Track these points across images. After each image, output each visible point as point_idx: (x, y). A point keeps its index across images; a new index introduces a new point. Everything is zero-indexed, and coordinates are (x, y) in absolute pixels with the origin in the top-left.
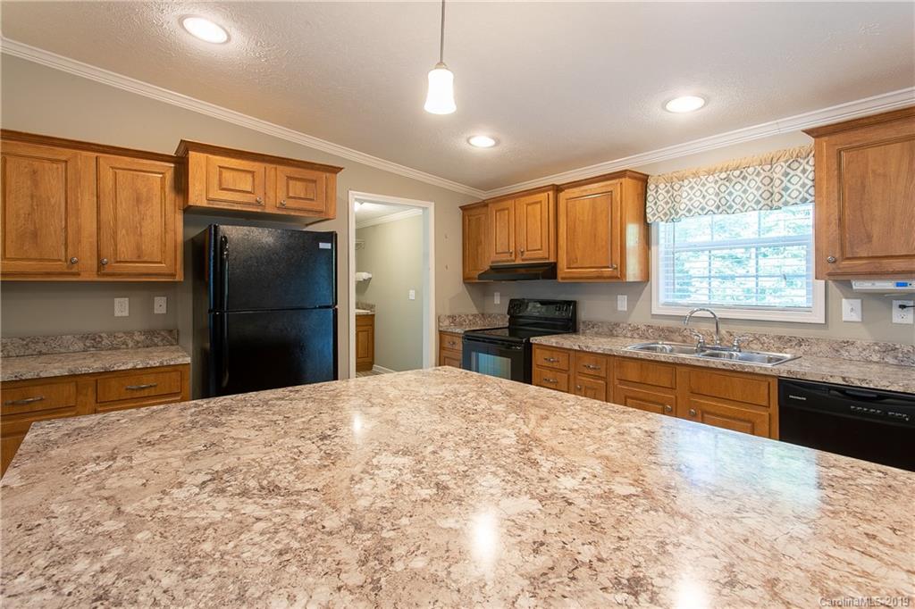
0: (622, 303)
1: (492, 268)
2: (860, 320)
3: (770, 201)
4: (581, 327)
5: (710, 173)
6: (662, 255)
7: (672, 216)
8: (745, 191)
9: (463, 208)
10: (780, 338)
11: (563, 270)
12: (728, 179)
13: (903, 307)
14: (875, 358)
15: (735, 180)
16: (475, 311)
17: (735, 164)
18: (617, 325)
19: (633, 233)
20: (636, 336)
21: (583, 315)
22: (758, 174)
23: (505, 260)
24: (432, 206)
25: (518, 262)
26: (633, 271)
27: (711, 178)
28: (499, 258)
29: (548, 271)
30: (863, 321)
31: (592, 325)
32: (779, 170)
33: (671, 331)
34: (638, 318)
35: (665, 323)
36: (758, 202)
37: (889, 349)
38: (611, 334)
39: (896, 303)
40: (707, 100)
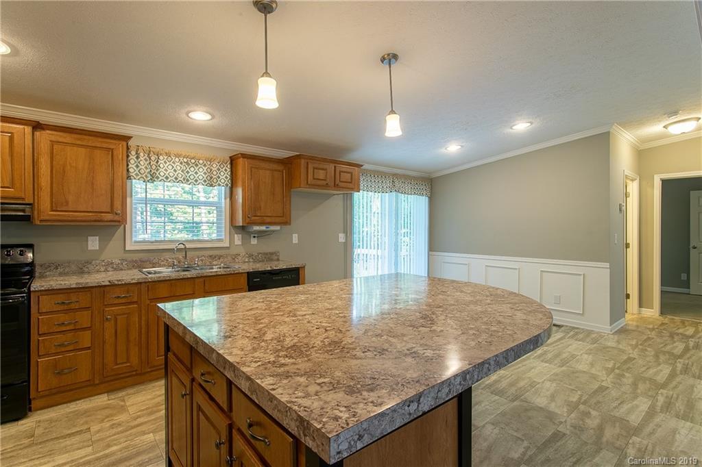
2: (241, 243)
3: (210, 183)
5: (178, 156)
8: (196, 173)
10: (211, 256)
12: (187, 163)
13: (254, 237)
14: (247, 260)
15: (191, 165)
17: (192, 155)
18: (89, 262)
20: (110, 269)
22: (205, 165)
30: (242, 245)
36: (205, 181)
37: (251, 256)
38: (81, 272)
39: (252, 235)
40: (213, 117)
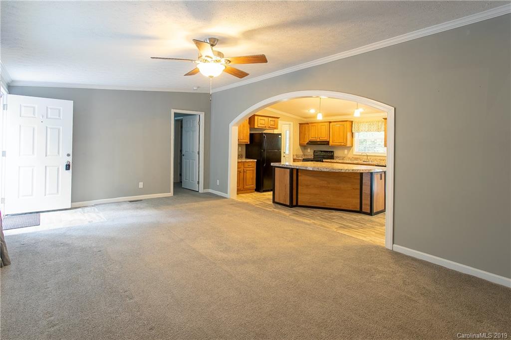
0: (346, 151)
1: (309, 141)
4: (335, 158)
6: (356, 140)
7: (358, 131)
9: (300, 124)
11: (331, 143)
16: (302, 154)
19: (349, 135)
21: (335, 155)
23: (314, 139)
24: (292, 123)
25: (318, 140)
26: (349, 144)
27: (367, 124)
28: (313, 139)
29: (327, 143)
31: (338, 157)
32: (380, 124)
33: (357, 158)
34: (349, 156)
35: (356, 157)
